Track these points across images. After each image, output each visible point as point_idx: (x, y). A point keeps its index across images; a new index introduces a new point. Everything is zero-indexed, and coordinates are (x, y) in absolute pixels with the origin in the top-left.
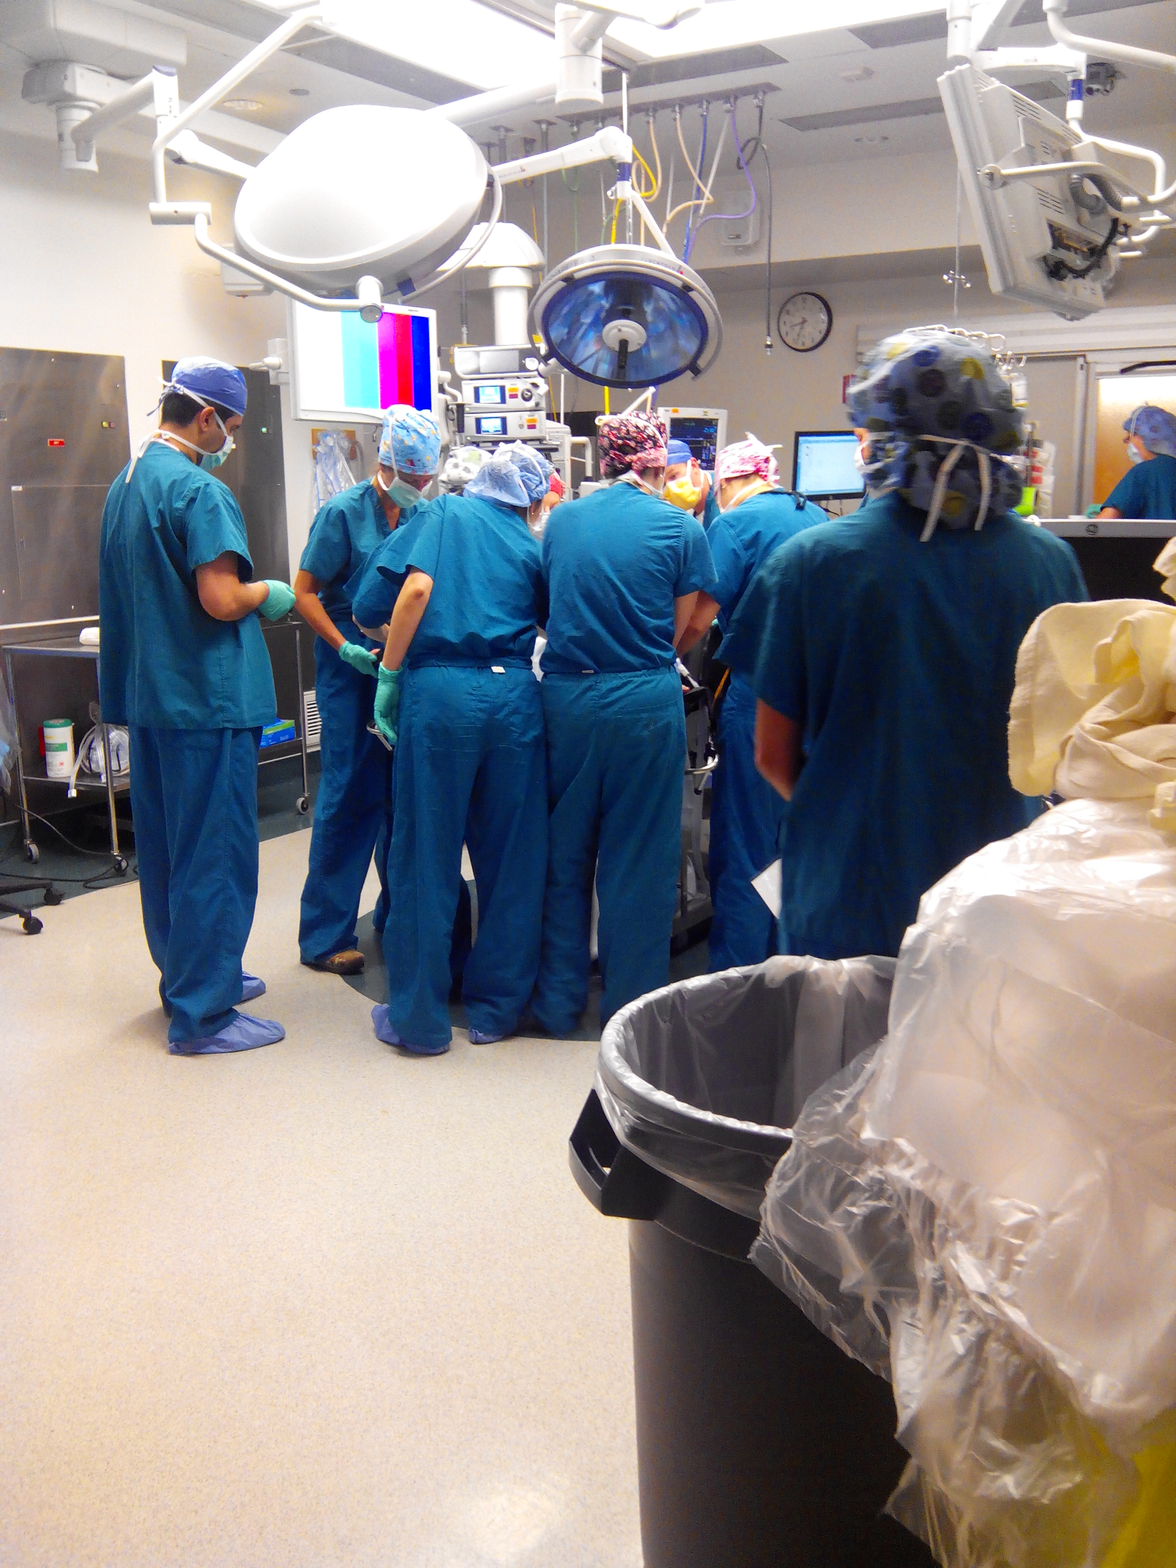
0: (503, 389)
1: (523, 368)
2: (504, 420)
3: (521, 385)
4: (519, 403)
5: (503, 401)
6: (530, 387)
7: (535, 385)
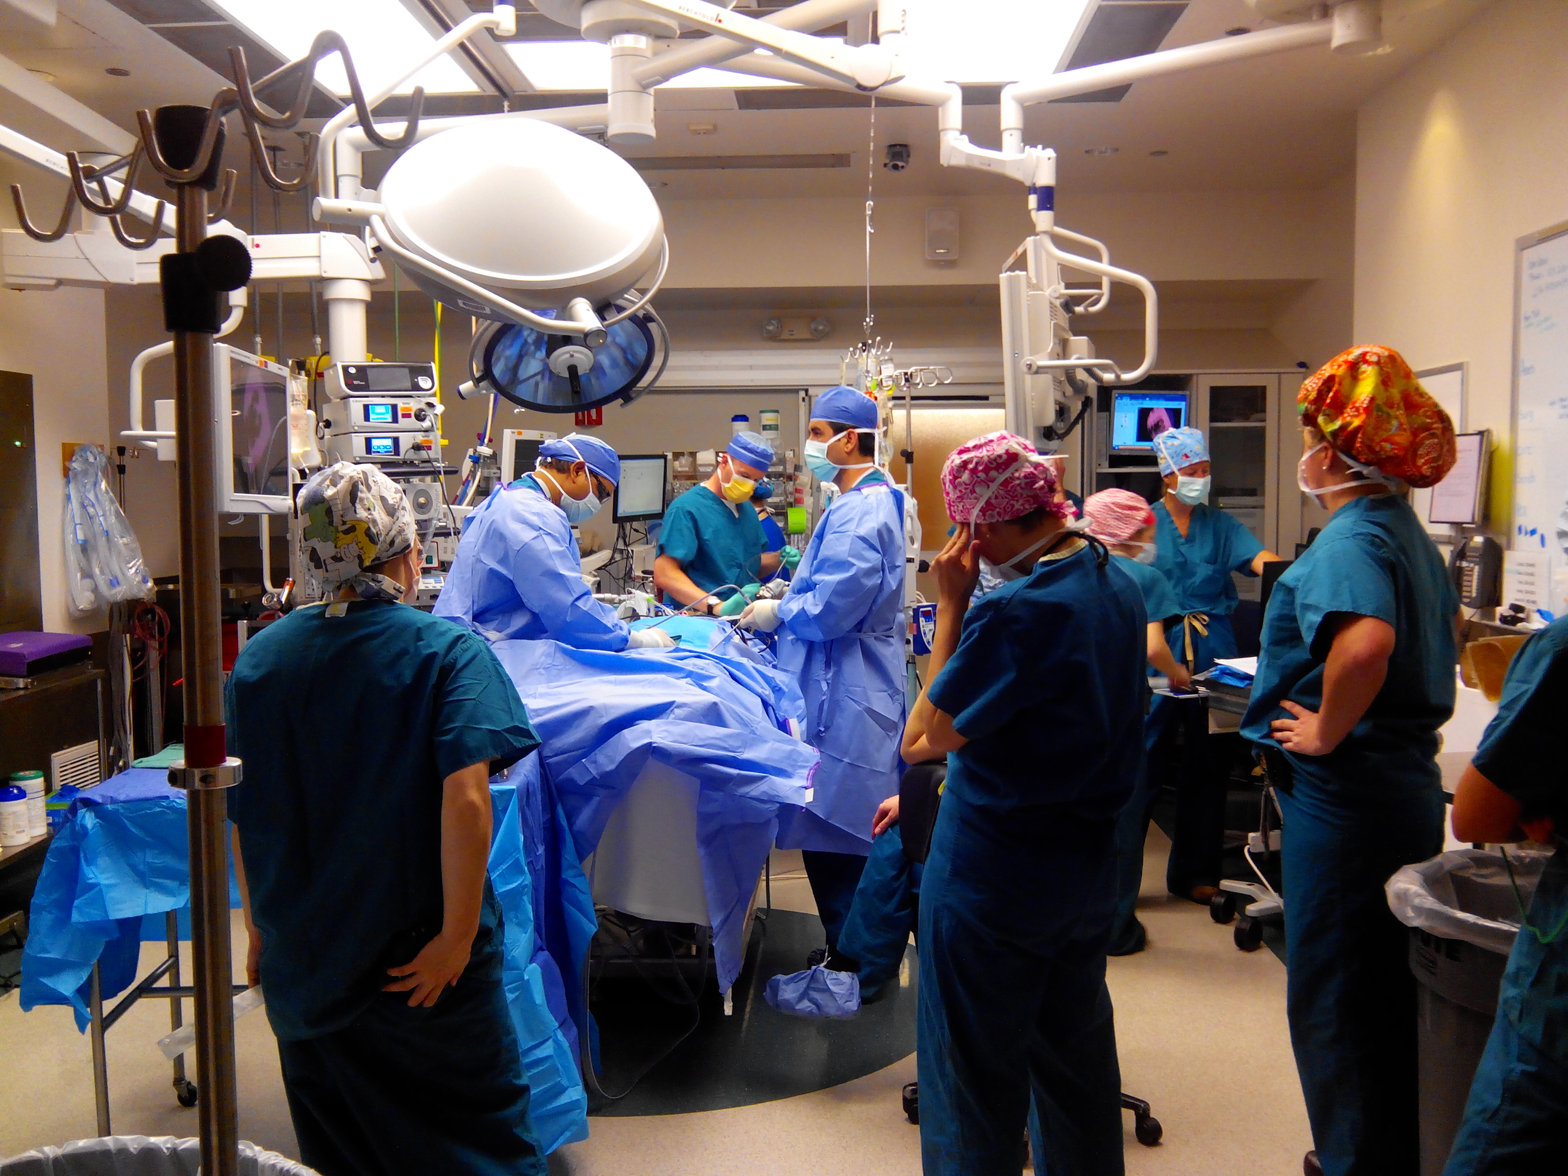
0: (394, 407)
1: (416, 387)
2: (396, 441)
3: (414, 405)
4: (412, 422)
5: (395, 420)
6: (423, 406)
7: (431, 405)
